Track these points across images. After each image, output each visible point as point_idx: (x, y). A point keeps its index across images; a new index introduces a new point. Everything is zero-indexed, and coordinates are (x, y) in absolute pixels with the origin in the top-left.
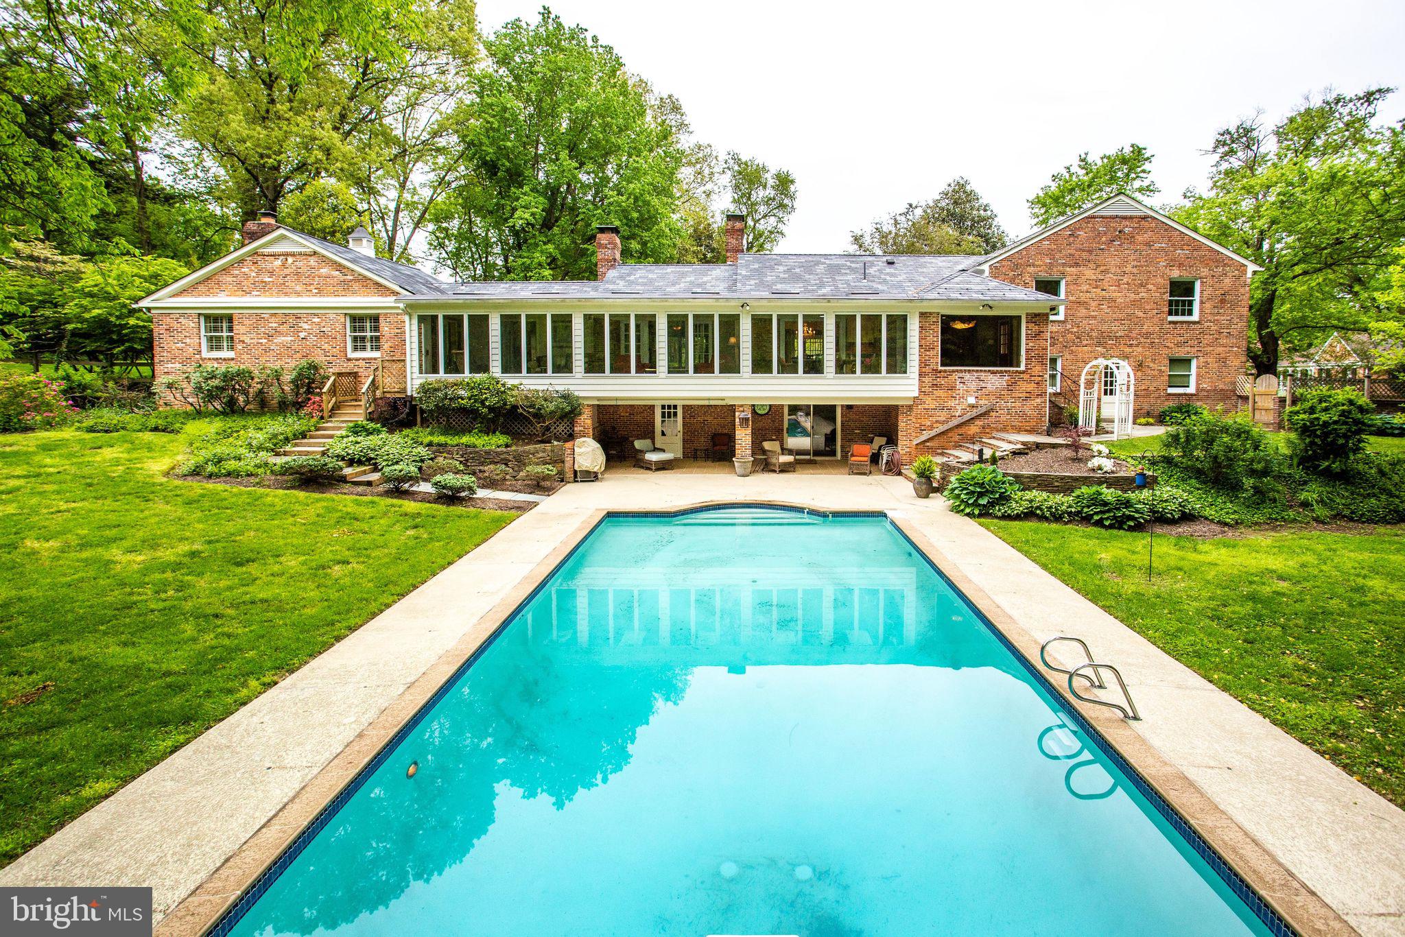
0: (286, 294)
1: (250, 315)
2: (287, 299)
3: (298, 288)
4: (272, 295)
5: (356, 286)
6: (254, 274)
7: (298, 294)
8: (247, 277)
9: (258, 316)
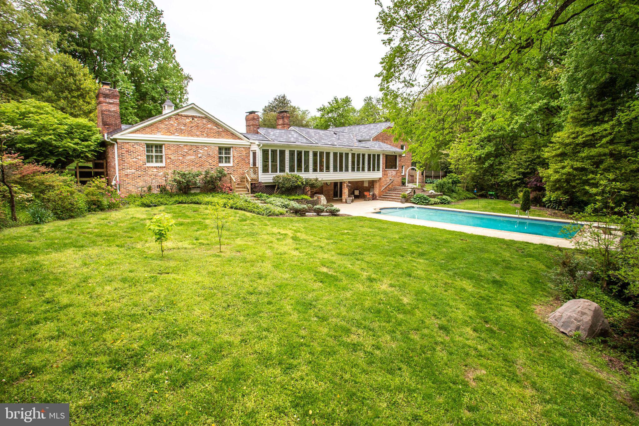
0: (192, 136)
1: (174, 145)
2: (192, 138)
3: (198, 133)
4: (185, 136)
5: (223, 134)
6: (176, 125)
7: (198, 136)
8: (172, 125)
9: (178, 145)
